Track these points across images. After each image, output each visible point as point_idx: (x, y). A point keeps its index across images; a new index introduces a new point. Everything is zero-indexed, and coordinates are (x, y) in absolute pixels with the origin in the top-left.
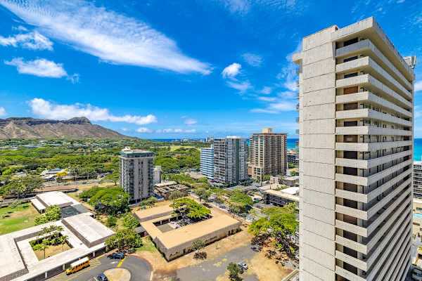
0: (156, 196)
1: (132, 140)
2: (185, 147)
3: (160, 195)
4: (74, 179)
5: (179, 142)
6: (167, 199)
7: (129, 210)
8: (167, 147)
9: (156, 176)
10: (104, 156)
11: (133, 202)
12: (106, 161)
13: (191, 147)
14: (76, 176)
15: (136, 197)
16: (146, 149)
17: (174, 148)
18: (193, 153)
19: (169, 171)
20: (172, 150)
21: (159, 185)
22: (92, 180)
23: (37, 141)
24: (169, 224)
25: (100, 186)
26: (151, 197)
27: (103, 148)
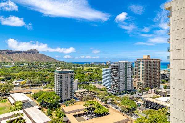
0: (75, 98)
1: (61, 63)
2: (93, 68)
3: (77, 98)
4: (29, 86)
5: (89, 65)
6: (81, 101)
7: (60, 107)
8: (82, 68)
9: (75, 86)
10: (45, 72)
11: (61, 101)
12: (47, 76)
13: (97, 68)
14: (31, 84)
15: (63, 99)
16: (70, 68)
17: (86, 68)
18: (98, 72)
19: (82, 83)
20: (85, 70)
21: (77, 91)
22: (38, 87)
23: (11, 63)
24: (83, 116)
25: (43, 91)
26: (72, 99)
27: (45, 67)
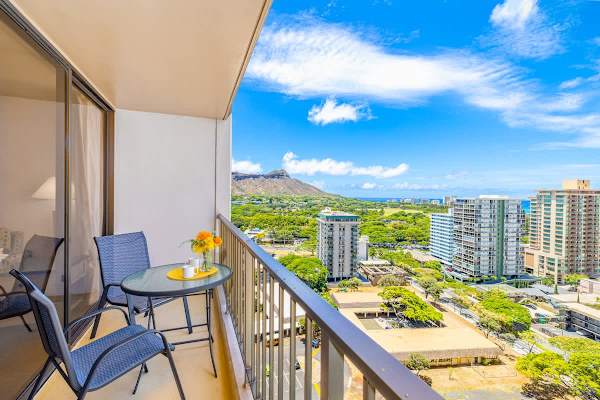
0: (360, 277)
1: (333, 198)
2: (407, 211)
3: (365, 276)
4: (272, 243)
5: (400, 204)
6: (375, 284)
7: (327, 290)
9: (362, 250)
10: (302, 217)
11: (331, 280)
12: (303, 224)
13: (417, 212)
14: (274, 239)
15: (335, 275)
16: (352, 211)
17: (389, 212)
18: (420, 221)
19: (378, 245)
20: (386, 215)
21: (365, 262)
22: (287, 246)
23: (241, 197)
24: (377, 320)
25: (296, 254)
26: (354, 276)
27: (301, 207)
